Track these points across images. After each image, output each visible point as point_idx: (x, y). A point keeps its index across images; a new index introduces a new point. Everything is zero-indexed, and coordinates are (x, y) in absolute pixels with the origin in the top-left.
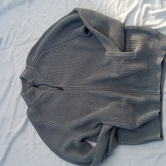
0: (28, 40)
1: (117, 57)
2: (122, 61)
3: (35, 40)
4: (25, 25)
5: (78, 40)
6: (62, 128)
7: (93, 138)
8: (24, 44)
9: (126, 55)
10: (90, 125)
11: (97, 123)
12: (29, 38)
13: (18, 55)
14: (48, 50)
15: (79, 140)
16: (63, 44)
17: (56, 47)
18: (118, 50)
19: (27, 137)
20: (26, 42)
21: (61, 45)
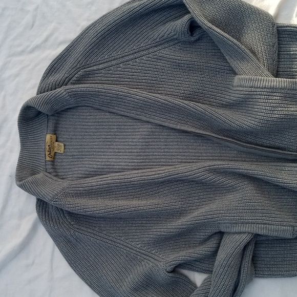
0: (42, 43)
1: (265, 88)
2: (276, 98)
3: (60, 44)
4: (36, 9)
5: (166, 49)
6: (122, 243)
7: (197, 263)
8: (32, 51)
9: (285, 84)
10: (191, 236)
11: (210, 231)
12: (46, 40)
13: (17, 75)
14: (95, 68)
15: (169, 269)
16: (132, 57)
17: (114, 62)
18: (267, 72)
19: (33, 263)
20: (37, 48)
21: (127, 58)
